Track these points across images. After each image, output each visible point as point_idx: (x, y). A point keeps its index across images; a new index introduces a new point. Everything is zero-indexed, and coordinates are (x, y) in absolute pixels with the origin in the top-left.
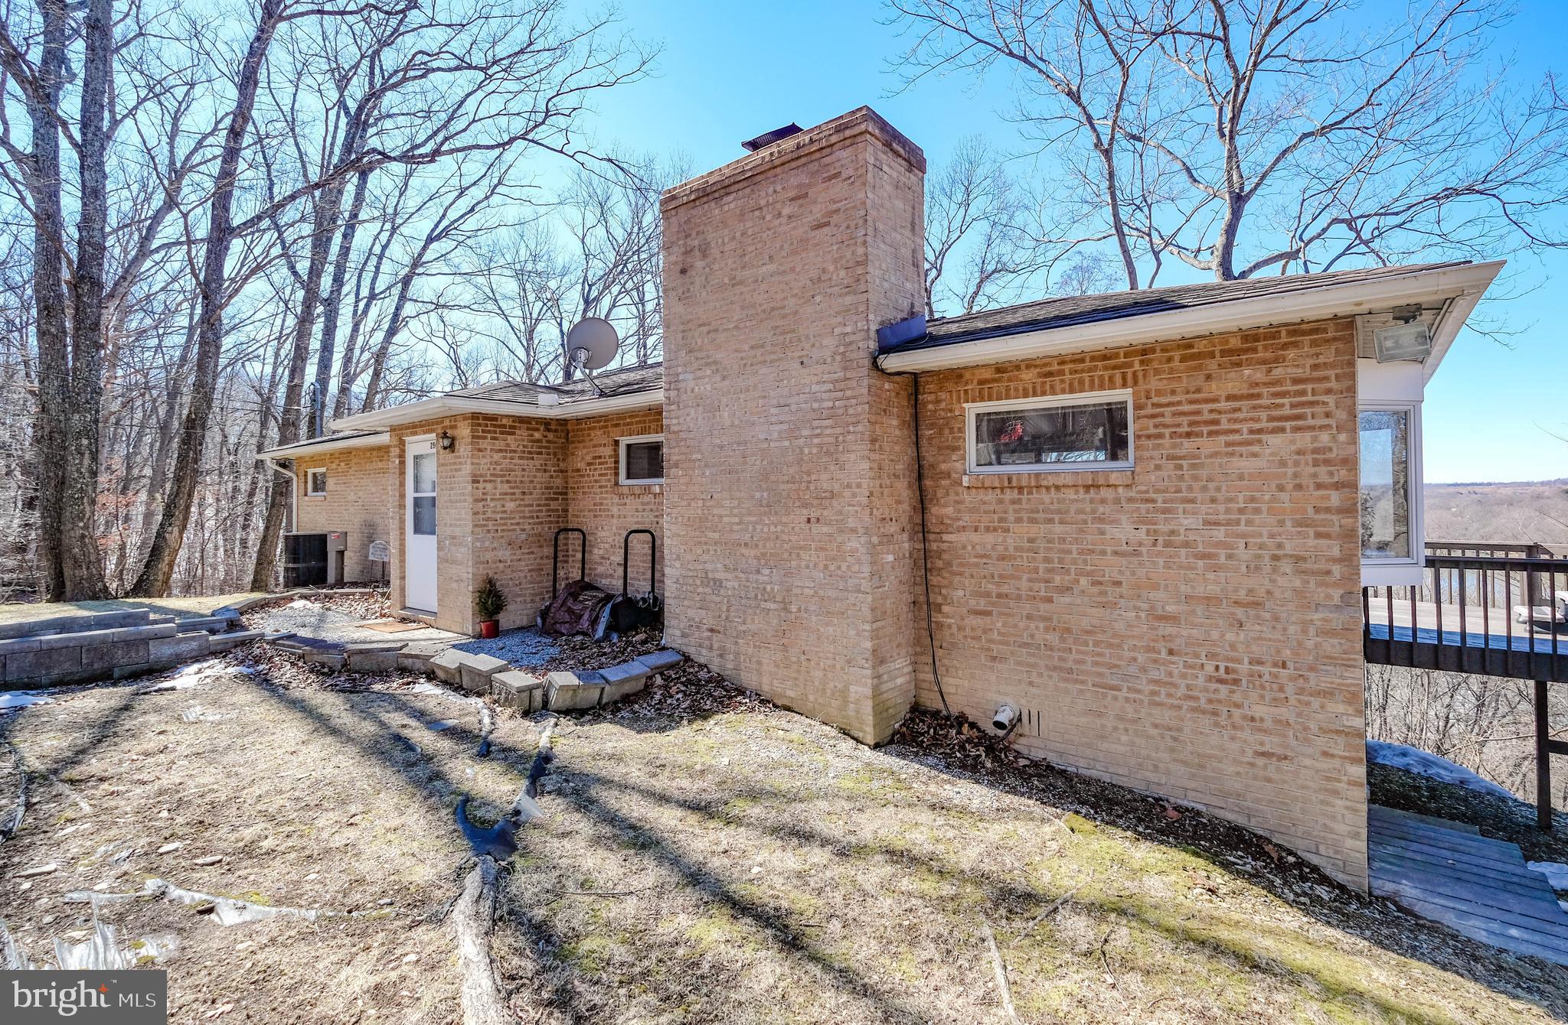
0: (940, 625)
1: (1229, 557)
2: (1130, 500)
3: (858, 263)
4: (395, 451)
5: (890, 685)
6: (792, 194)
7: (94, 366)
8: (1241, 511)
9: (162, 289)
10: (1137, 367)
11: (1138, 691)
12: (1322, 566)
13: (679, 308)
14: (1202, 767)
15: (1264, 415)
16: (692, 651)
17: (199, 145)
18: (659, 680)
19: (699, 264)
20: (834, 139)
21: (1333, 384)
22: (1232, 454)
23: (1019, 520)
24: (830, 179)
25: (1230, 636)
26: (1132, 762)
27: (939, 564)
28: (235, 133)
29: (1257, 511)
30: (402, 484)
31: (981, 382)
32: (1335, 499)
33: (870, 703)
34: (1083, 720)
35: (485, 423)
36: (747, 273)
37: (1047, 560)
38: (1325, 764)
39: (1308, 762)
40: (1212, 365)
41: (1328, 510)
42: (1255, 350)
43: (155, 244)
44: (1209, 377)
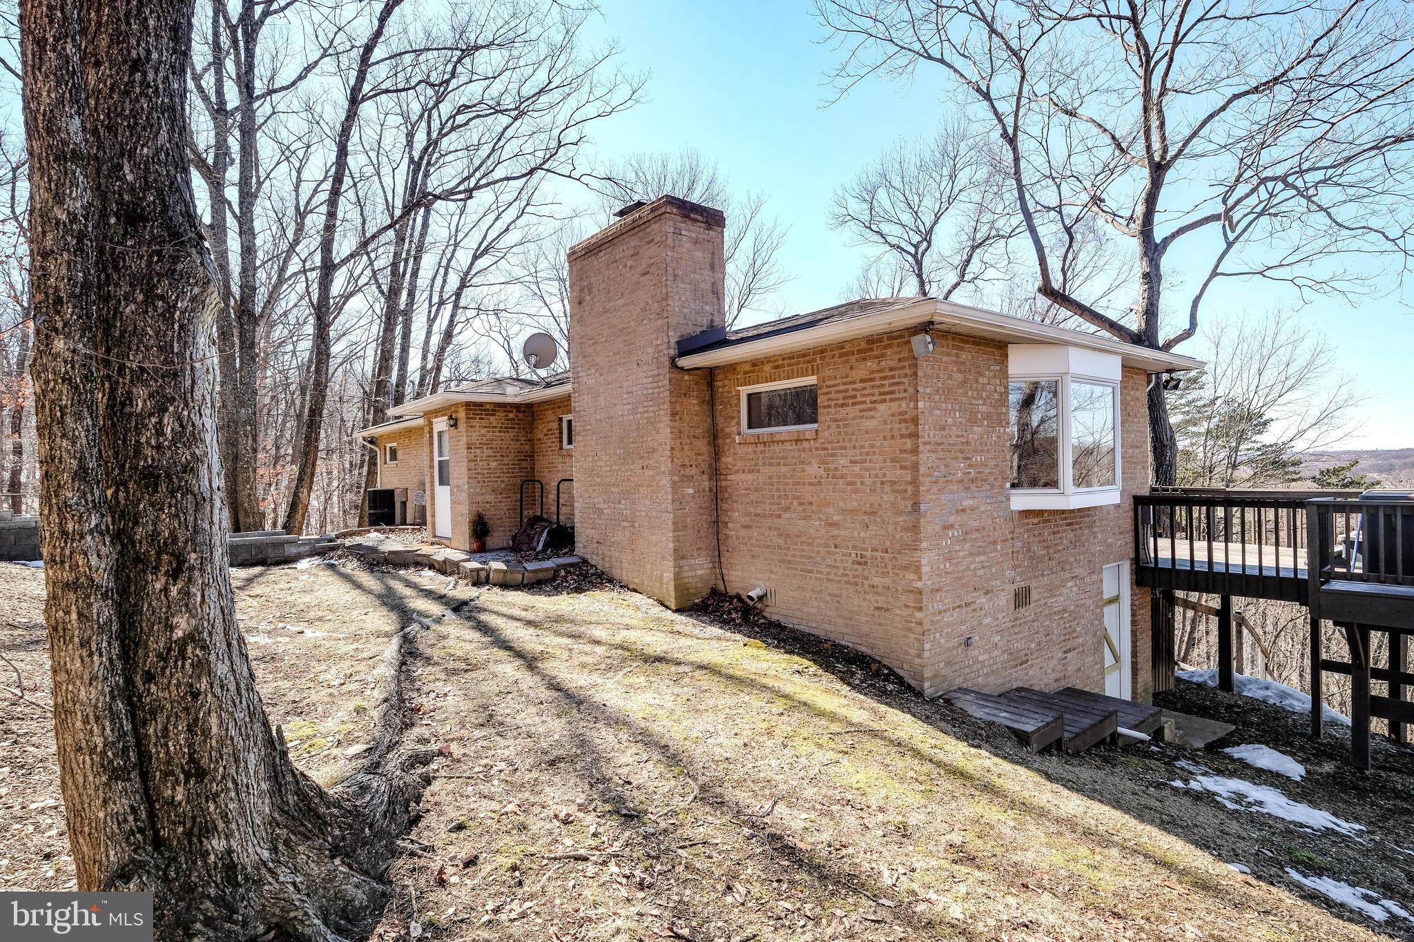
0: (727, 536)
1: (862, 483)
2: (817, 449)
3: (663, 299)
4: (427, 429)
5: (690, 574)
6: (631, 252)
7: (252, 375)
8: (867, 454)
9: (296, 305)
10: (819, 361)
11: (821, 573)
12: (902, 487)
13: (578, 328)
14: (851, 619)
15: (876, 391)
16: (588, 557)
17: (315, 191)
18: (563, 573)
19: (588, 298)
20: (650, 217)
21: (908, 371)
22: (862, 417)
23: (764, 464)
24: (649, 243)
25: (862, 534)
26: (819, 618)
27: (726, 495)
28: (338, 180)
29: (874, 453)
30: (432, 452)
31: (745, 373)
32: (909, 444)
33: (672, 583)
34: (796, 594)
35: (475, 409)
36: (611, 304)
37: (778, 490)
38: (905, 612)
39: (898, 611)
40: (853, 359)
41: (905, 451)
42: (871, 349)
43: (288, 273)
44: (852, 368)
